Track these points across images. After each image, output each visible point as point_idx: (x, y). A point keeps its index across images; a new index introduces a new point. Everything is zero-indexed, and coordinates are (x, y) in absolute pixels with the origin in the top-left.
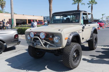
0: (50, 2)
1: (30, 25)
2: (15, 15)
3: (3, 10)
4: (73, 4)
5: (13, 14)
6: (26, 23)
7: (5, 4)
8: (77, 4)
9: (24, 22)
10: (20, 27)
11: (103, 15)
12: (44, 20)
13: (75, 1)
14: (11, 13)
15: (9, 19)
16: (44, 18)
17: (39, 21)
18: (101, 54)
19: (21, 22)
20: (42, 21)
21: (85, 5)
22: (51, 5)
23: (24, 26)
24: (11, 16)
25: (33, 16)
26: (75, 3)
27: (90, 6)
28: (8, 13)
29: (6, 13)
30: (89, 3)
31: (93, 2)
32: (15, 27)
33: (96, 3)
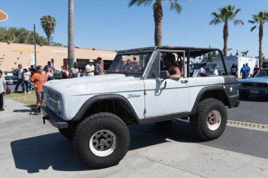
0: (157, 18)
2: (75, 49)
3: (50, 39)
5: (72, 48)
7: (53, 25)
8: (224, 23)
12: (140, 62)
13: (217, 16)
14: (69, 47)
15: (64, 60)
16: (141, 57)
20: (136, 63)
21: (243, 24)
22: (159, 27)
24: (67, 52)
26: (217, 21)
27: (255, 27)
28: (60, 45)
29: (56, 45)
30: (253, 20)
31: (265, 18)
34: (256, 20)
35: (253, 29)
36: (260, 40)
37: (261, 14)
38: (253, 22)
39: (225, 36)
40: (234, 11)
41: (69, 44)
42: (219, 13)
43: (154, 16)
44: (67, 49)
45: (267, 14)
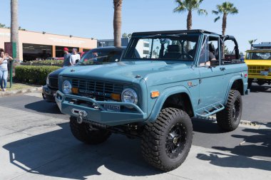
0: (117, 1)
1: (61, 60)
2: (20, 32)
4: (175, 10)
5: (16, 29)
6: (51, 56)
8: (187, 12)
9: (45, 51)
10: (33, 64)
13: (181, 4)
14: (11, 28)
15: (5, 43)
16: (99, 44)
17: (85, 50)
18: (243, 143)
19: (36, 52)
21: (207, 14)
22: (118, 12)
23: (43, 64)
24: (9, 34)
25: (71, 36)
27: (219, 18)
28: (2, 26)
30: (217, 10)
31: (228, 9)
32: (21, 64)
33: (235, 11)
34: (220, 10)
35: (216, 20)
36: (223, 32)
37: (225, 5)
38: (216, 13)
41: (11, 25)
44: (9, 30)
45: (231, 5)
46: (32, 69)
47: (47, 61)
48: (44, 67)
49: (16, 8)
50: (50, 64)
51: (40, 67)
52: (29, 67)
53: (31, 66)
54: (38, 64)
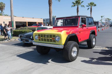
0: (50, 4)
1: (30, 27)
2: (14, 17)
3: (2, 13)
4: (72, 6)
5: (13, 16)
6: (26, 26)
8: (77, 6)
9: (24, 24)
10: (20, 29)
11: (102, 17)
12: (44, 23)
13: (74, 4)
14: (11, 16)
15: (9, 22)
16: (44, 20)
17: (38, 23)
19: (21, 25)
20: (42, 23)
21: (84, 7)
22: (51, 8)
23: (24, 29)
24: (10, 18)
25: (33, 18)
26: (75, 6)
28: (7, 15)
29: (5, 15)
31: (92, 5)
32: (15, 29)
33: (95, 5)
34: (89, 5)
35: (88, 9)
36: (91, 13)
37: (91, 3)
38: (88, 6)
39: (78, 11)
40: (81, 2)
41: (11, 15)
42: (75, 2)
43: (49, 3)
44: (10, 17)
45: (93, 3)
46: (20, 31)
47: (25, 28)
48: (24, 30)
49: (12, 8)
50: (26, 29)
51: (22, 30)
52: (18, 30)
53: (19, 30)
54: (22, 29)
